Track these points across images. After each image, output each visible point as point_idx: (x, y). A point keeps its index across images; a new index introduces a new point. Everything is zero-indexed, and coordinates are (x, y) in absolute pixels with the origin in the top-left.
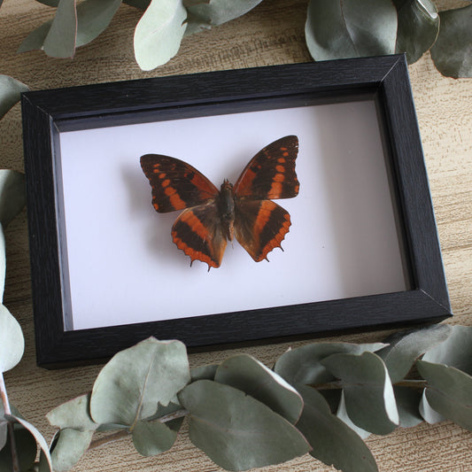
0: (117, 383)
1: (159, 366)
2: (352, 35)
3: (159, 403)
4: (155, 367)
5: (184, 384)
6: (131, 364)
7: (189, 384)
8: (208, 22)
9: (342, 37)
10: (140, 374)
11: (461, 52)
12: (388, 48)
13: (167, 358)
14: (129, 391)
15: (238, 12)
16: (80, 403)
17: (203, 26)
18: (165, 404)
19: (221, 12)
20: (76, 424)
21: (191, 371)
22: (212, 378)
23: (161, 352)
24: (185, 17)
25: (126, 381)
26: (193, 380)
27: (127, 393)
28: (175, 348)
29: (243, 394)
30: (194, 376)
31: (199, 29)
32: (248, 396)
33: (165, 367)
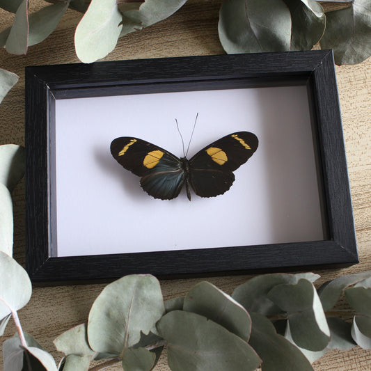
0: (108, 315)
1: (140, 299)
2: (255, 31)
3: (141, 332)
4: (136, 299)
5: (160, 315)
6: (117, 298)
7: (164, 315)
8: (140, 24)
9: (247, 33)
10: (125, 306)
11: (344, 44)
12: (284, 42)
13: (145, 292)
14: (117, 322)
15: (163, 15)
16: (79, 331)
17: (136, 27)
18: (146, 333)
19: (149, 16)
20: (78, 351)
21: (164, 304)
22: (181, 309)
23: (140, 286)
24: (121, 20)
25: (114, 313)
26: (167, 312)
27: (116, 324)
28: (151, 283)
29: (206, 319)
30: (168, 308)
31: (132, 29)
32: (209, 320)
33: (144, 300)
